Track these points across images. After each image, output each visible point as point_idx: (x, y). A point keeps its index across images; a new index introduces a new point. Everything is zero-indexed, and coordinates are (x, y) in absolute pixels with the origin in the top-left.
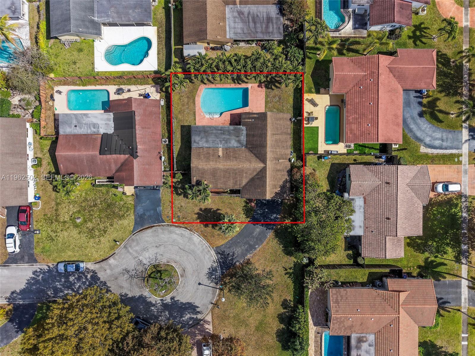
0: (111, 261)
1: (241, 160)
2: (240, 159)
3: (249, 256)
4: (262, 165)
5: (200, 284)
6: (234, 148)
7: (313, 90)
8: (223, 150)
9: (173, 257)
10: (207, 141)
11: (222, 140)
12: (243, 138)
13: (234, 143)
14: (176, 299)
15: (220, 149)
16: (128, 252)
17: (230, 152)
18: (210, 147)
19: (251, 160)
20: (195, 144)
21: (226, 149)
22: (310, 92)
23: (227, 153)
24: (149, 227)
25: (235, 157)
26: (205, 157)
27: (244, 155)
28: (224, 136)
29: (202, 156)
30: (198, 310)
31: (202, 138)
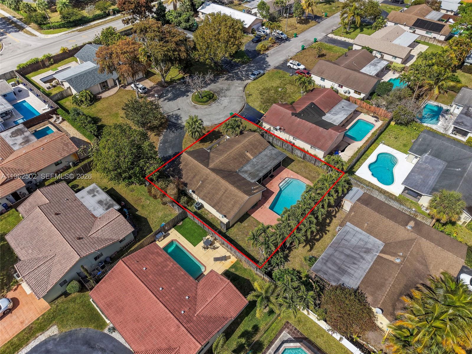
0: (241, 88)
1: (229, 160)
2: (231, 161)
3: (162, 137)
4: (211, 166)
5: (179, 109)
6: (244, 165)
8: (249, 158)
9: (210, 109)
10: (266, 155)
11: (258, 163)
12: (245, 176)
13: (248, 168)
14: (185, 97)
15: (252, 158)
16: (238, 96)
18: (260, 153)
19: (223, 165)
21: (248, 161)
22: (234, 266)
23: (245, 158)
24: (241, 110)
25: (236, 159)
26: (255, 144)
27: (231, 165)
28: (260, 166)
29: (258, 144)
30: (167, 101)
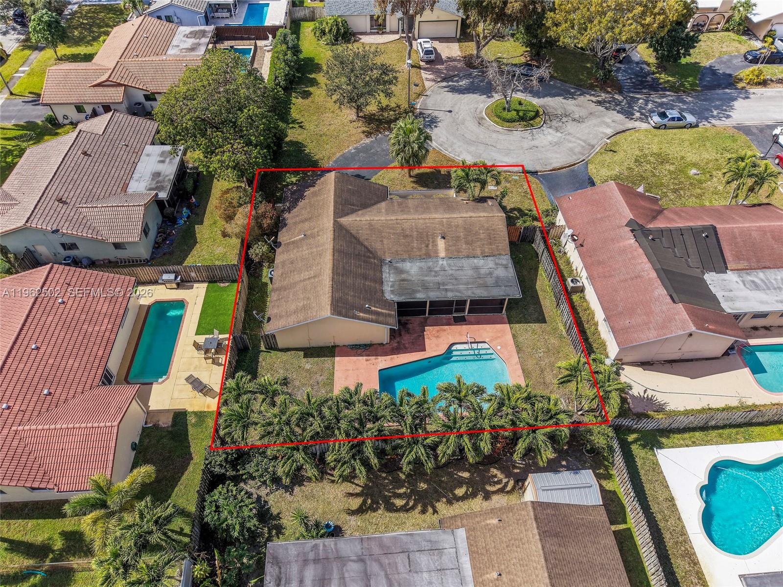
4: (346, 220)
5: (450, 111)
6: (411, 259)
7: (192, 420)
8: (436, 252)
9: (501, 137)
10: (476, 268)
12: (389, 278)
13: (412, 268)
15: (442, 254)
17: (420, 249)
18: (468, 257)
19: (368, 232)
20: (504, 262)
21: (429, 255)
23: (427, 246)
24: (559, 169)
28: (439, 279)
29: (482, 236)
31: (490, 274)
